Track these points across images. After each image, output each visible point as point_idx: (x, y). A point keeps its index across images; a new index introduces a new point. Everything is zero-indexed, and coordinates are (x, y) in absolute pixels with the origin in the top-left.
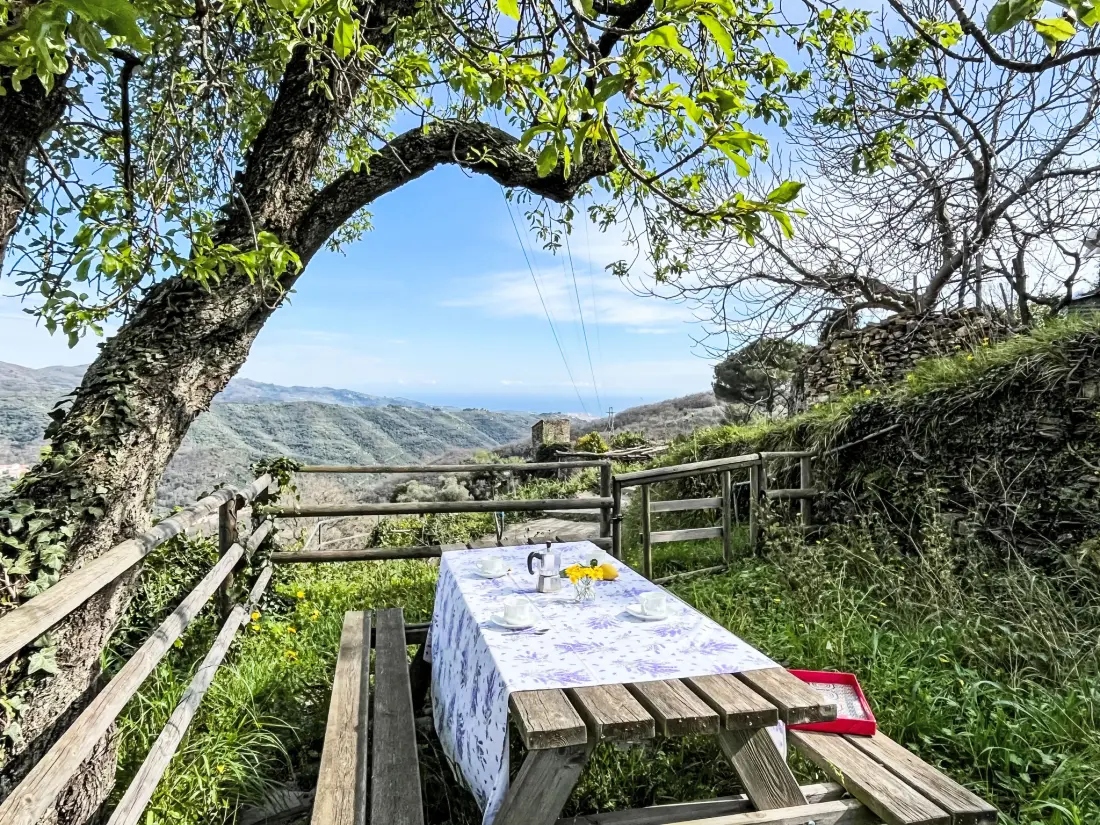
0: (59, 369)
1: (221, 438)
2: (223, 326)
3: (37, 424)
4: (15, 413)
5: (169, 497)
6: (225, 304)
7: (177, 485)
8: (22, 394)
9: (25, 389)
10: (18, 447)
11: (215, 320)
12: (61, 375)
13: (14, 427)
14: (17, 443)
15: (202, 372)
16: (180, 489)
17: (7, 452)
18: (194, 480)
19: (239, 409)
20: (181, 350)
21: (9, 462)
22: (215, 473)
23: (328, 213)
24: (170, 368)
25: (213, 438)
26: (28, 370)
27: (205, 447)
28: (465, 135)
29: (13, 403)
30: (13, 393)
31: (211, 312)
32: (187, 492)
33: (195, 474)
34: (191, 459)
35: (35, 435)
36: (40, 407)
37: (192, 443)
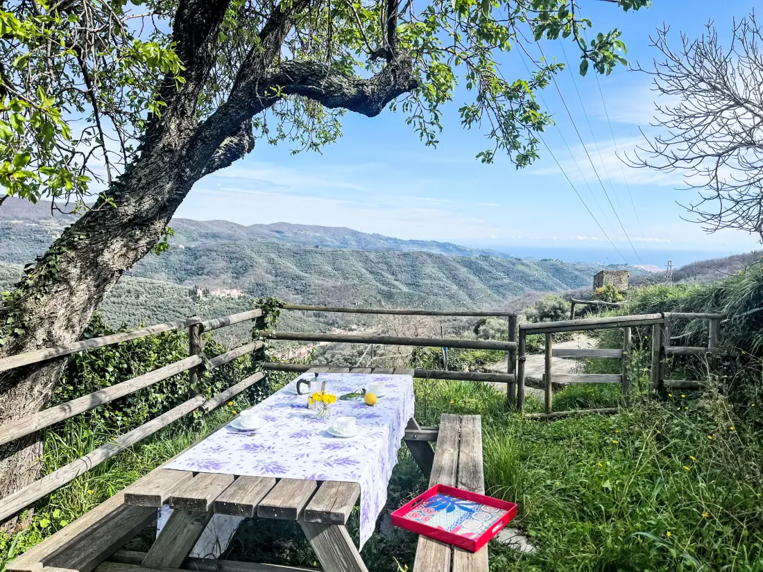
0: (261, 226)
1: (360, 277)
2: (136, 217)
3: (247, 263)
4: (235, 255)
5: (326, 317)
6: (136, 202)
8: (238, 242)
9: (240, 239)
10: (237, 278)
11: (130, 212)
12: (259, 229)
13: (234, 265)
14: (235, 275)
15: (125, 246)
17: (230, 281)
19: (372, 256)
20: (102, 233)
21: (231, 288)
22: (355, 301)
23: (206, 137)
24: (90, 244)
25: (354, 277)
26: (243, 226)
27: (348, 283)
28: (297, 73)
29: (234, 249)
30: (233, 242)
31: (126, 208)
33: (343, 302)
34: (340, 290)
35: (246, 270)
36: (248, 252)
37: (341, 280)
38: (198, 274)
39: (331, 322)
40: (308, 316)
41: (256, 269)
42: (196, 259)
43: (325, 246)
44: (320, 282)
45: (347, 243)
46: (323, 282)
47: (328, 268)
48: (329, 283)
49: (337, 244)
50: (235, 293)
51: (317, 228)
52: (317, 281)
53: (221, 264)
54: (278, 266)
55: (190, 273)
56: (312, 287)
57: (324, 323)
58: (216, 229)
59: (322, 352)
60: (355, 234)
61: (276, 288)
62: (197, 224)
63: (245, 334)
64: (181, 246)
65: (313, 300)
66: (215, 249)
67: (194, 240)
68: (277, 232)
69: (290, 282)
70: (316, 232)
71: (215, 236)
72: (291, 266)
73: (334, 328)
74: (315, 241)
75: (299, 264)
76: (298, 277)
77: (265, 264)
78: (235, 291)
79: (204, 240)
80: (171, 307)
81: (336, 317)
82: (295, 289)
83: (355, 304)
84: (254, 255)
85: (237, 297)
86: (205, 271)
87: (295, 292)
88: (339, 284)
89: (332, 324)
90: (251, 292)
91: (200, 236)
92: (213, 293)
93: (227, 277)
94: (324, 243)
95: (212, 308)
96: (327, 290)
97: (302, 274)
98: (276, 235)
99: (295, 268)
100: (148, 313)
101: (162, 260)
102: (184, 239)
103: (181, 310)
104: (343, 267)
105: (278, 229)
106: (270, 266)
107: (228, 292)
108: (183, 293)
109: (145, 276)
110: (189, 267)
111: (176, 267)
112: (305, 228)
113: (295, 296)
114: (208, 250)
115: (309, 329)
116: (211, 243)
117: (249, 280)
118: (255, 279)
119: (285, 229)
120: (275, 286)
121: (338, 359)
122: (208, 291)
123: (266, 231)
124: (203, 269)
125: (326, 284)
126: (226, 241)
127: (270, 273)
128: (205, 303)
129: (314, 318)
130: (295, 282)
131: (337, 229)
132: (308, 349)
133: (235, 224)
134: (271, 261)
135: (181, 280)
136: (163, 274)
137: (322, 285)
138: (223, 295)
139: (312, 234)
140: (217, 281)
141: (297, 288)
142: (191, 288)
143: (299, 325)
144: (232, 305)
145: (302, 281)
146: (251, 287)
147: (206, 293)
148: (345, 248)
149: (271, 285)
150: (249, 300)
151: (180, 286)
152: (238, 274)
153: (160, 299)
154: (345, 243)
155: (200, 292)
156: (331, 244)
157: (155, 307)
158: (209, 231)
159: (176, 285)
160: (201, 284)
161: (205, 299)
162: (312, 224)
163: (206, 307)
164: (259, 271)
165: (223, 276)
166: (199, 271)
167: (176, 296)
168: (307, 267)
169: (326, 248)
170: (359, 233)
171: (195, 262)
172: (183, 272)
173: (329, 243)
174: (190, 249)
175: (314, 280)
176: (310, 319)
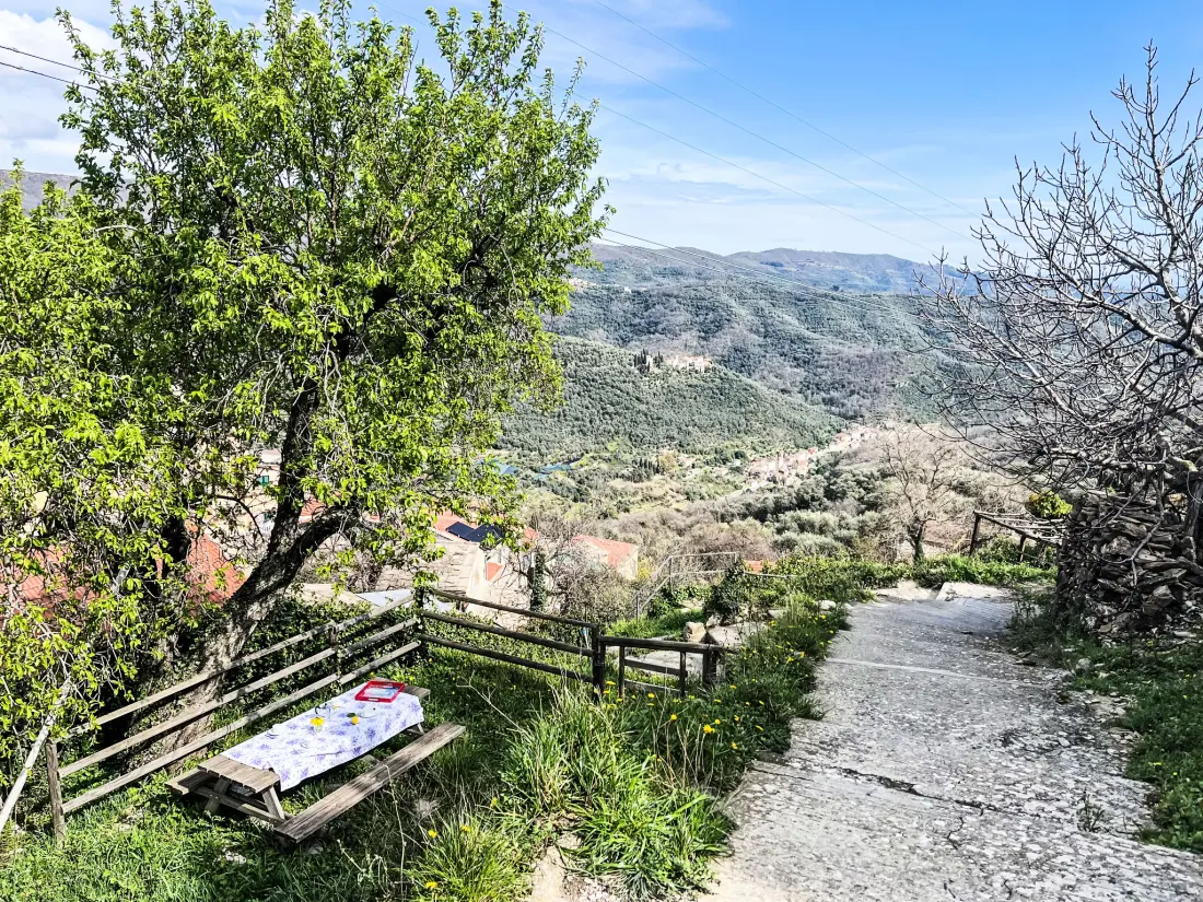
0: (746, 255)
3: (722, 316)
4: (704, 303)
5: (843, 405)
7: (852, 392)
8: (709, 283)
9: (713, 278)
10: (705, 339)
12: (744, 261)
13: (702, 318)
14: (703, 334)
16: (856, 396)
17: (695, 343)
18: (871, 388)
21: (696, 354)
22: (896, 381)
25: (897, 340)
26: (718, 257)
27: (886, 350)
29: (703, 293)
30: (703, 282)
32: (862, 401)
33: (873, 381)
34: (870, 362)
35: (720, 327)
36: (724, 298)
37: (873, 343)
38: (649, 332)
39: (851, 413)
40: (813, 403)
41: (735, 325)
42: (647, 308)
43: (850, 287)
44: (837, 347)
45: (888, 282)
46: (840, 348)
47: (850, 324)
48: (851, 350)
49: (872, 282)
50: (701, 363)
51: (838, 257)
52: (831, 346)
53: (682, 317)
54: (770, 321)
55: (638, 331)
56: (823, 356)
57: (839, 415)
58: (678, 263)
59: (832, 461)
60: (903, 265)
61: (764, 356)
62: (652, 254)
63: (713, 426)
64: (627, 289)
65: (824, 377)
66: (675, 293)
67: (646, 279)
68: (773, 264)
69: (787, 347)
70: (837, 263)
71: (677, 273)
72: (790, 321)
73: (855, 425)
74: (835, 278)
75: (803, 318)
76: (802, 340)
77: (750, 318)
78: (700, 359)
79: (660, 279)
80: (609, 380)
81: (860, 406)
82: (795, 359)
83: (894, 386)
84: (733, 303)
85: (703, 370)
86: (660, 327)
87: (795, 364)
88: (868, 351)
89: (853, 418)
90: (725, 361)
91: (655, 273)
92: (668, 362)
93: (691, 337)
94: (849, 282)
95: (666, 385)
96: (848, 361)
97: (808, 333)
98: (771, 269)
99: (796, 322)
100: (578, 388)
101: (601, 311)
102: (631, 277)
103: (623, 386)
104: (879, 323)
105: (774, 261)
106: (756, 320)
107: (690, 360)
108: (626, 361)
109: (577, 335)
110: (637, 321)
111: (619, 320)
112: (819, 256)
113: (795, 370)
114: (665, 295)
115: (814, 423)
116: (670, 284)
117: (723, 342)
118: (732, 341)
119: (784, 259)
120: (763, 353)
121: (846, 481)
122: (661, 358)
123: (755, 264)
124: (656, 324)
125: (846, 350)
126: (692, 281)
127: (757, 332)
128: (657, 377)
129: (823, 406)
130: (795, 347)
131: (872, 257)
132: (810, 456)
133: (708, 253)
134: (758, 312)
135: (624, 341)
136: (601, 330)
137: (840, 352)
138: (682, 365)
139: (829, 267)
140: (676, 343)
141: (797, 355)
142: (638, 352)
143: (798, 417)
144: (695, 382)
145: (807, 346)
146: (725, 353)
147: (658, 361)
148: (885, 290)
149: (757, 350)
150: (722, 374)
151: (623, 350)
152: (707, 333)
153: (595, 369)
154: (885, 280)
155: (650, 360)
156: (860, 283)
157: (588, 380)
158: (669, 266)
159: (617, 350)
160: (652, 346)
161: (657, 371)
162: (830, 250)
163: (657, 382)
164: (740, 328)
165: (685, 336)
166: (651, 328)
167: (616, 365)
168: (816, 323)
169: (851, 290)
170: (911, 264)
171: (646, 314)
172: (628, 329)
173: (856, 282)
174: (639, 293)
175: (827, 344)
176: (815, 407)
